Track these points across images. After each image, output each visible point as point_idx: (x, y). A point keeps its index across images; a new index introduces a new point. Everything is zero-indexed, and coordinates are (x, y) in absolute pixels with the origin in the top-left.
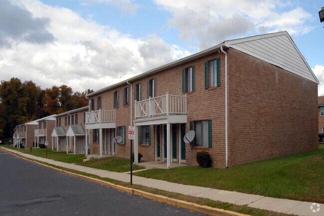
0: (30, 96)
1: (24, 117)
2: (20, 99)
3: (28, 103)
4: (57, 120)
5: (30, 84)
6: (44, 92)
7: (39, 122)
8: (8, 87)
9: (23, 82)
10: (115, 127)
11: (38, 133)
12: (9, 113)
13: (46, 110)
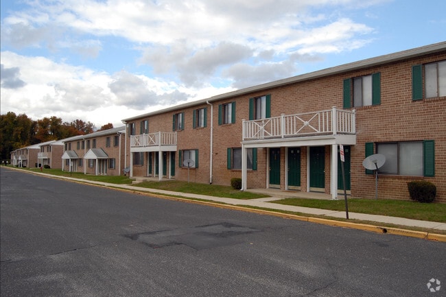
0: (24, 126)
1: (18, 143)
2: (16, 129)
3: (22, 132)
4: (66, 145)
5: (24, 117)
6: (35, 123)
7: (41, 146)
8: (5, 120)
9: (17, 114)
10: (176, 150)
11: (41, 156)
12: (5, 140)
13: (38, 137)
